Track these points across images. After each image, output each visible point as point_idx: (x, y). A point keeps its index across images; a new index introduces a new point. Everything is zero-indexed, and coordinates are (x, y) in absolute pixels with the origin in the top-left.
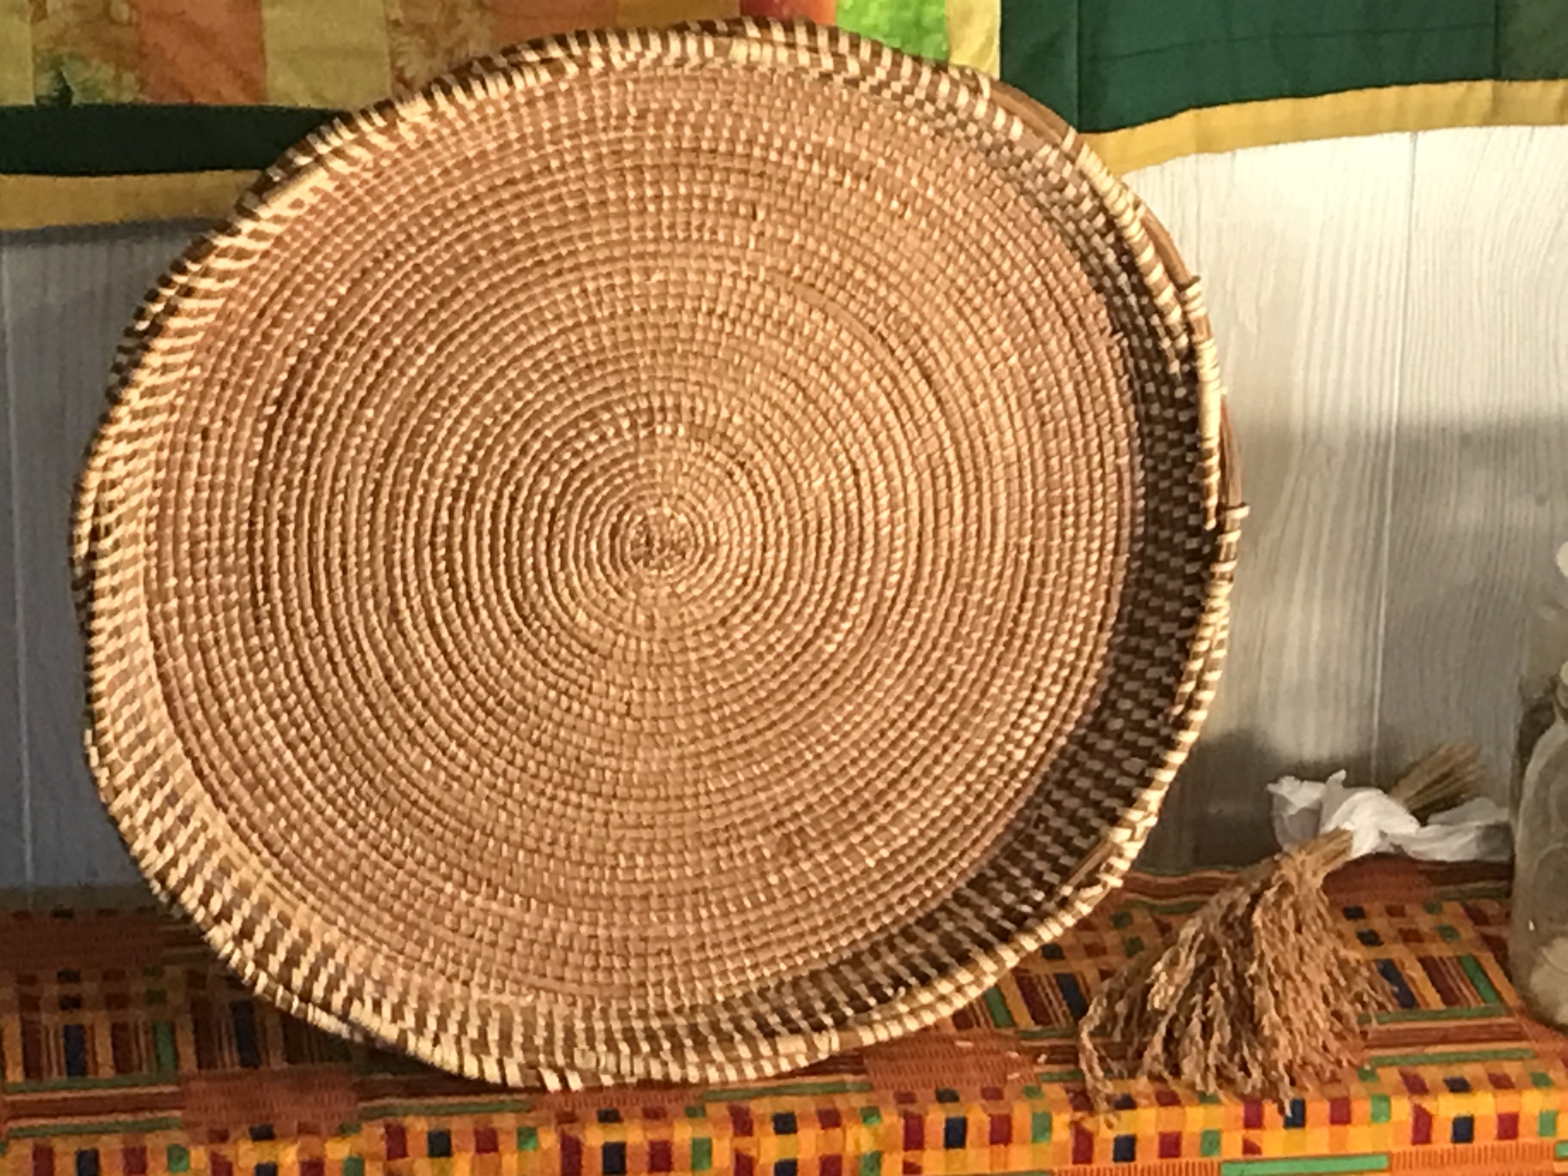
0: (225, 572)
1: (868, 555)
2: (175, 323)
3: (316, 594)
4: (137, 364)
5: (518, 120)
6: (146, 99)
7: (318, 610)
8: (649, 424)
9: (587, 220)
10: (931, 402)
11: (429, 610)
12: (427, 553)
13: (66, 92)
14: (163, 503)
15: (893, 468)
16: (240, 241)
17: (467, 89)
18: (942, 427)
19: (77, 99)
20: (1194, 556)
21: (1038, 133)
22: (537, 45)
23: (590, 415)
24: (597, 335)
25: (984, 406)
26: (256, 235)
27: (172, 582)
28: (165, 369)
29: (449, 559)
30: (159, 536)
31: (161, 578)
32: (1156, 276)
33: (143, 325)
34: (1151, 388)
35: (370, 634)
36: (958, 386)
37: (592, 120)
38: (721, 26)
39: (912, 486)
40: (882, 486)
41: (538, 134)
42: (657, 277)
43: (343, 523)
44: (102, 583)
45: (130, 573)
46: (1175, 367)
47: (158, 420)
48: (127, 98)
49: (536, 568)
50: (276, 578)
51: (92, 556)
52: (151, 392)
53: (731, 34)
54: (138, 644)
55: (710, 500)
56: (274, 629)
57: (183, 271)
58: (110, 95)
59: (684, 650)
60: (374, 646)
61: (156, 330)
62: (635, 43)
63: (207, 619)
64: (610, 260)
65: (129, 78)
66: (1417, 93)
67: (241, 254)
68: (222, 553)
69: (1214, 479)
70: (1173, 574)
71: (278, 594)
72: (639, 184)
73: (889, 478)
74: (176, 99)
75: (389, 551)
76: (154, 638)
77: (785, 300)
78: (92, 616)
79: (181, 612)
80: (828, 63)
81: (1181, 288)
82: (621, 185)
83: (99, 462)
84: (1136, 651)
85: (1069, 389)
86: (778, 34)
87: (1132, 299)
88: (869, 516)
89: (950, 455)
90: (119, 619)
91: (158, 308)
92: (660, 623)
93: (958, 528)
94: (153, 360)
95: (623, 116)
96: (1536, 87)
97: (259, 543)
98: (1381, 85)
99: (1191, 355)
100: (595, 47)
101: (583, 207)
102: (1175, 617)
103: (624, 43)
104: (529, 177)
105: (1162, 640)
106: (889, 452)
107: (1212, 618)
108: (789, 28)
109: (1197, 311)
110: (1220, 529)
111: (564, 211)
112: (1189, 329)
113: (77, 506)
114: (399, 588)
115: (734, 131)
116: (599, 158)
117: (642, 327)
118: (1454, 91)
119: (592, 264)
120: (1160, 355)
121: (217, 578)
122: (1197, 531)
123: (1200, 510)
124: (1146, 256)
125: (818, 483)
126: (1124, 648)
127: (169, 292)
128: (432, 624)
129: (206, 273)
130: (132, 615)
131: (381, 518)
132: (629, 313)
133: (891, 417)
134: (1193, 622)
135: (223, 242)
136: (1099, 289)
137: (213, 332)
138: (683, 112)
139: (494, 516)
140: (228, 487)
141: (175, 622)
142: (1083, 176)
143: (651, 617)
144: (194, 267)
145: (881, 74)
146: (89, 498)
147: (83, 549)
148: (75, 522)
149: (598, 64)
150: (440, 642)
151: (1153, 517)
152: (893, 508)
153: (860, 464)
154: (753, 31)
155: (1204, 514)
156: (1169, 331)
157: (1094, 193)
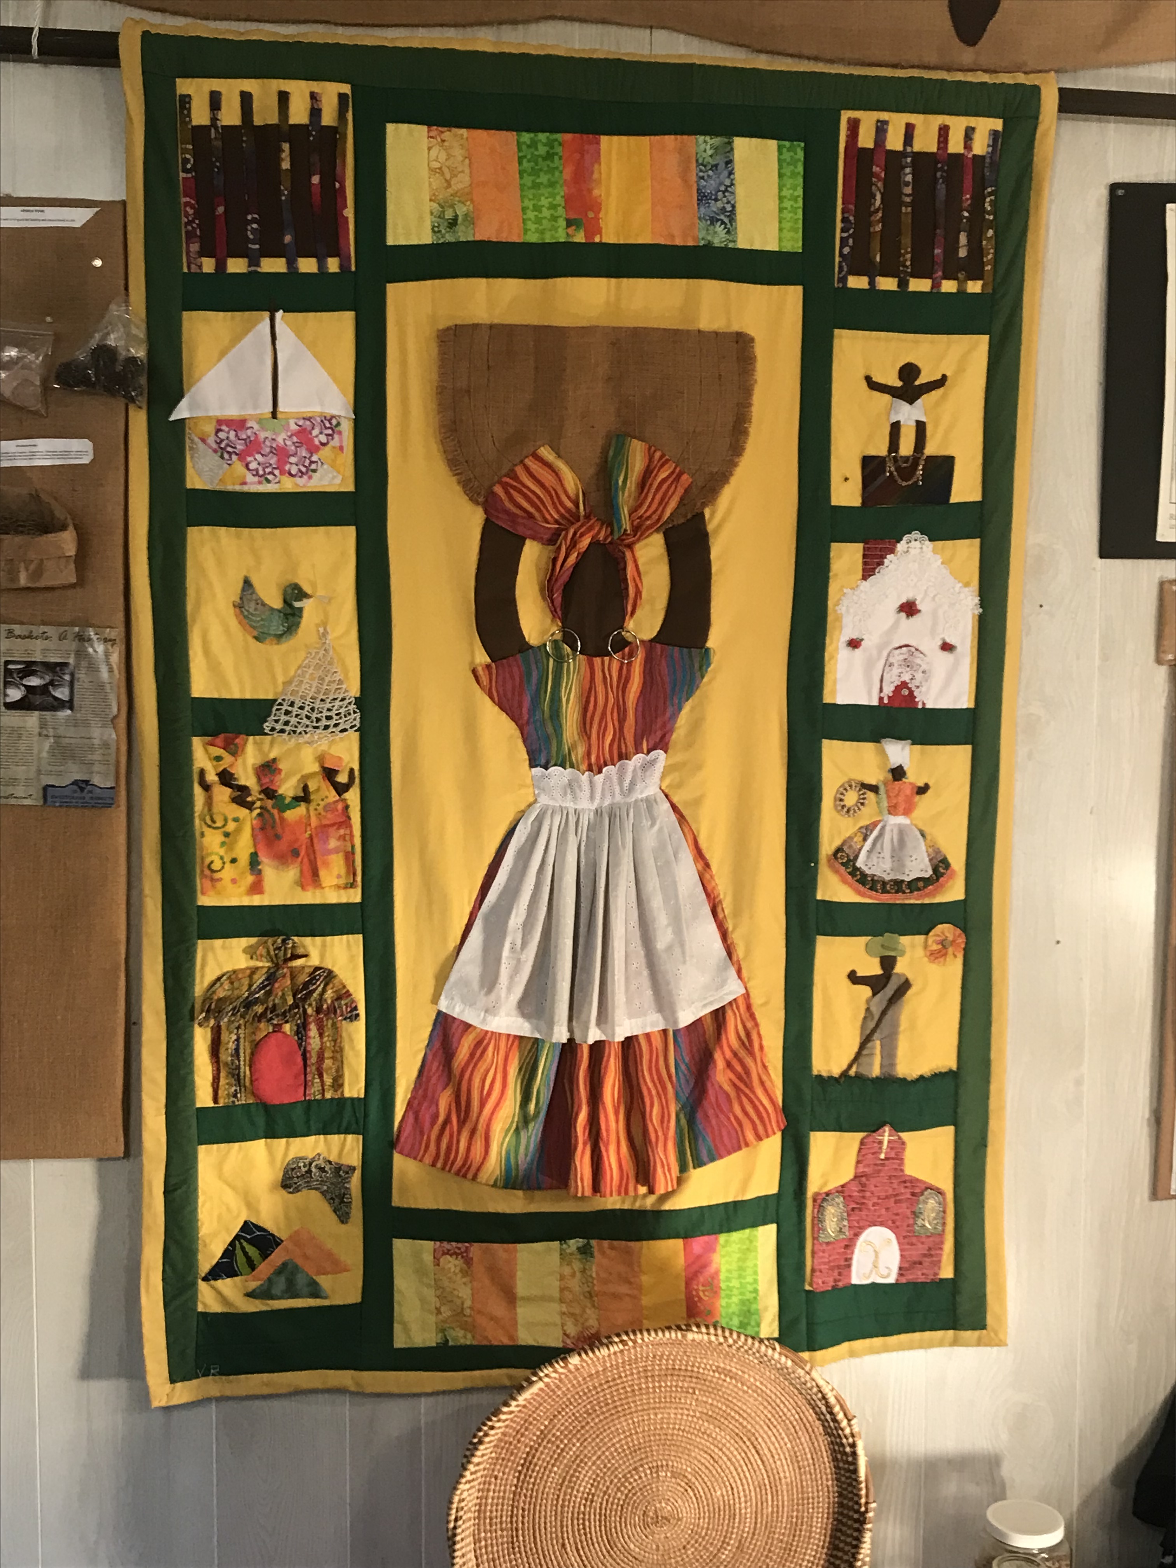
0: (502, 1530)
1: (737, 1520)
2: (487, 1439)
3: (535, 1538)
4: (473, 1455)
5: (610, 1360)
6: (475, 1343)
7: (535, 1544)
8: (657, 1472)
9: (635, 1395)
10: (759, 1462)
11: (576, 1544)
12: (575, 1522)
13: (447, 1341)
14: (480, 1505)
15: (746, 1487)
16: (512, 1409)
17: (593, 1352)
18: (763, 1471)
19: (451, 1343)
20: (856, 1521)
21: (796, 1364)
22: (618, 1335)
23: (635, 1469)
24: (638, 1439)
25: (778, 1463)
26: (517, 1406)
27: (483, 1535)
28: (483, 1455)
29: (584, 1524)
30: (479, 1517)
31: (479, 1534)
32: (841, 1416)
33: (476, 1440)
34: (839, 1456)
35: (554, 1553)
36: (769, 1456)
37: (636, 1359)
38: (684, 1327)
39: (753, 1494)
40: (742, 1494)
41: (617, 1365)
42: (660, 1416)
43: (545, 1511)
44: (458, 1538)
45: (467, 1533)
46: (848, 1449)
47: (479, 1474)
48: (468, 1343)
49: (615, 1528)
50: (520, 1532)
51: (455, 1528)
52: (478, 1464)
53: (687, 1330)
54: (470, 1560)
55: (679, 1501)
56: (520, 1552)
57: (490, 1420)
58: (462, 1341)
59: (670, 1558)
60: (556, 1558)
61: (481, 1442)
62: (653, 1334)
63: (495, 1548)
64: (643, 1410)
65: (469, 1336)
66: (927, 1334)
67: (511, 1412)
68: (501, 1523)
69: (863, 1492)
70: (850, 1527)
71: (521, 1538)
72: (653, 1381)
73: (744, 1491)
74: (485, 1343)
75: (562, 1522)
76: (476, 1557)
77: (706, 1424)
78: (454, 1551)
79: (486, 1547)
80: (721, 1340)
81: (849, 1420)
82: (647, 1383)
83: (458, 1492)
84: (836, 1557)
85: (809, 1456)
86: (704, 1330)
87: (832, 1424)
88: (737, 1506)
89: (767, 1482)
90: (464, 1551)
91: (481, 1434)
92: (661, 1548)
93: (770, 1509)
94: (479, 1453)
95: (647, 1357)
96: (969, 1333)
97: (514, 1519)
98: (914, 1331)
99: (853, 1446)
100: (639, 1336)
101: (633, 1391)
102: (850, 1544)
103: (649, 1334)
104: (614, 1380)
105: (846, 1553)
106: (744, 1481)
107: (864, 1546)
108: (707, 1327)
109: (856, 1429)
110: (867, 1511)
111: (626, 1392)
112: (853, 1436)
113: (450, 1509)
114: (565, 1535)
115: (687, 1362)
116: (639, 1372)
117: (654, 1435)
118: (940, 1333)
119: (636, 1412)
120: (842, 1445)
121: (499, 1533)
122: (857, 1511)
123: (858, 1503)
124: (837, 1409)
125: (719, 1493)
126: (831, 1556)
127: (485, 1428)
128: (578, 1550)
129: (499, 1421)
130: (468, 1549)
131: (559, 1508)
132: (649, 1430)
133: (745, 1468)
134: (857, 1547)
135: (505, 1409)
136: (819, 1419)
137: (500, 1440)
138: (668, 1356)
139: (601, 1509)
140: (504, 1498)
141: (484, 1550)
142: (813, 1380)
143: (658, 1546)
144: (494, 1419)
145: (740, 1343)
146: (455, 1506)
147: (452, 1525)
148: (449, 1515)
149: (639, 1341)
150: (580, 1556)
151: (841, 1505)
152: (746, 1502)
153: (734, 1485)
154: (694, 1329)
155: (860, 1505)
156: (846, 1437)
157: (818, 1386)
